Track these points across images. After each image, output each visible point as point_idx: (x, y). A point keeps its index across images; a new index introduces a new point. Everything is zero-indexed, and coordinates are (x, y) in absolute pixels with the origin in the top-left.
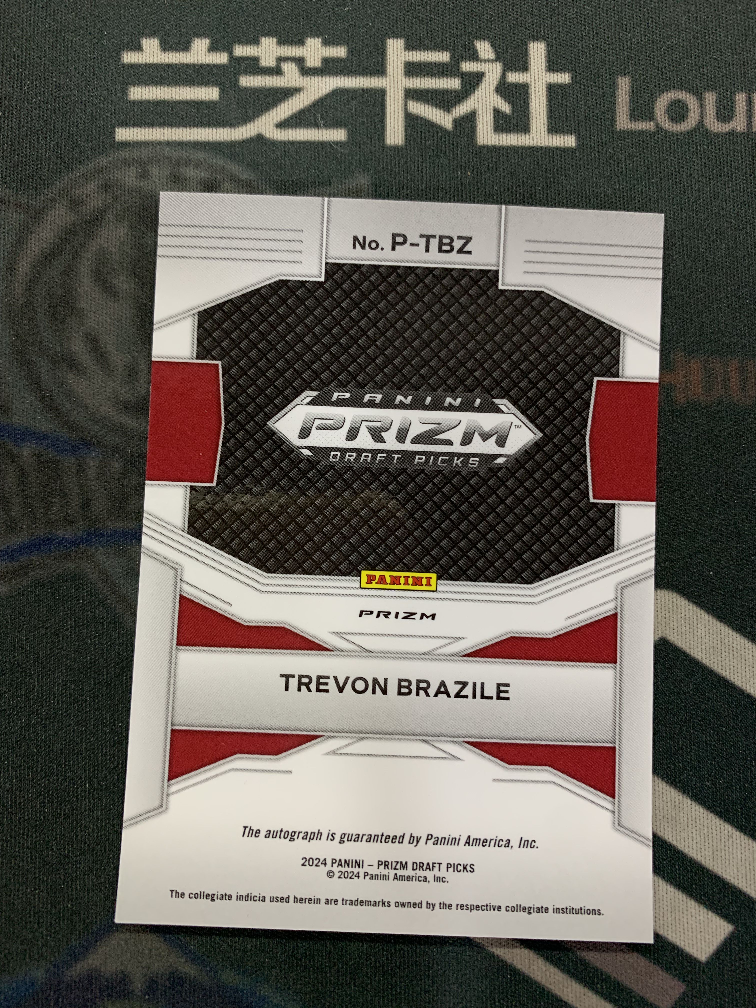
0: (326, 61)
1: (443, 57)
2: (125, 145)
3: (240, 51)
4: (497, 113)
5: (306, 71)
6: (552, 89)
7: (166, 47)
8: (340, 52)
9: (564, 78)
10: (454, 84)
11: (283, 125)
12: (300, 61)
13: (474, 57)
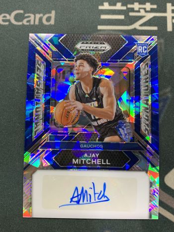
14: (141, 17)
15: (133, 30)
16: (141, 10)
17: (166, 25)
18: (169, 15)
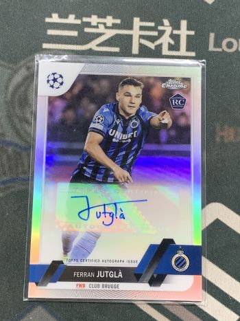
0: (113, 24)
1: (152, 24)
2: (46, 49)
3: (85, 19)
4: (169, 44)
5: (107, 27)
6: (188, 36)
7: (60, 17)
8: (118, 21)
9: (192, 33)
10: (156, 34)
11: (98, 45)
12: (105, 24)
13: (163, 25)
14: (99, 35)
15: (87, 50)
16: (100, 25)
17: (131, 46)
18: (136, 33)
